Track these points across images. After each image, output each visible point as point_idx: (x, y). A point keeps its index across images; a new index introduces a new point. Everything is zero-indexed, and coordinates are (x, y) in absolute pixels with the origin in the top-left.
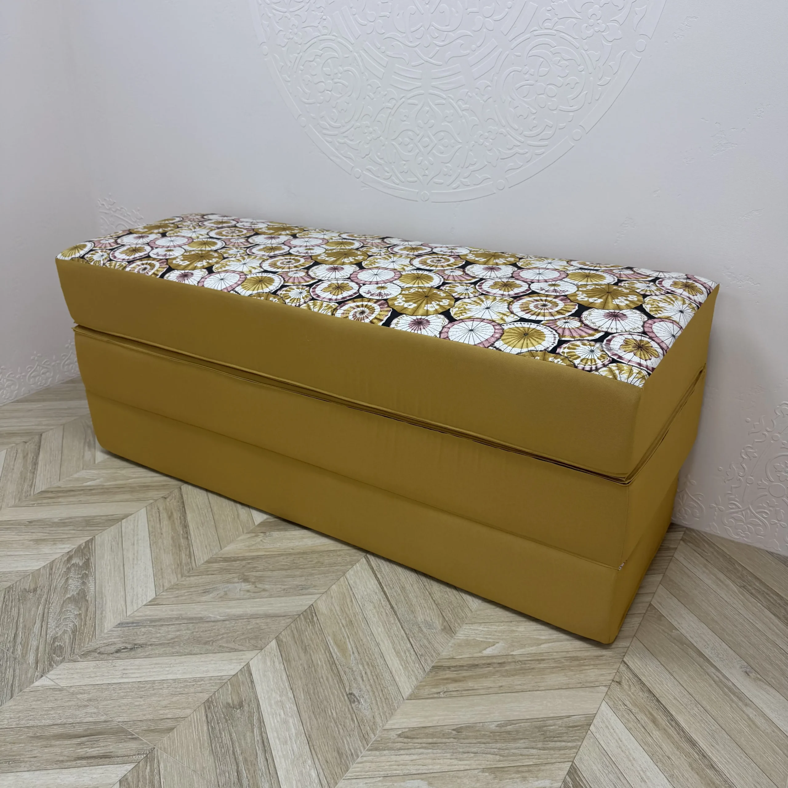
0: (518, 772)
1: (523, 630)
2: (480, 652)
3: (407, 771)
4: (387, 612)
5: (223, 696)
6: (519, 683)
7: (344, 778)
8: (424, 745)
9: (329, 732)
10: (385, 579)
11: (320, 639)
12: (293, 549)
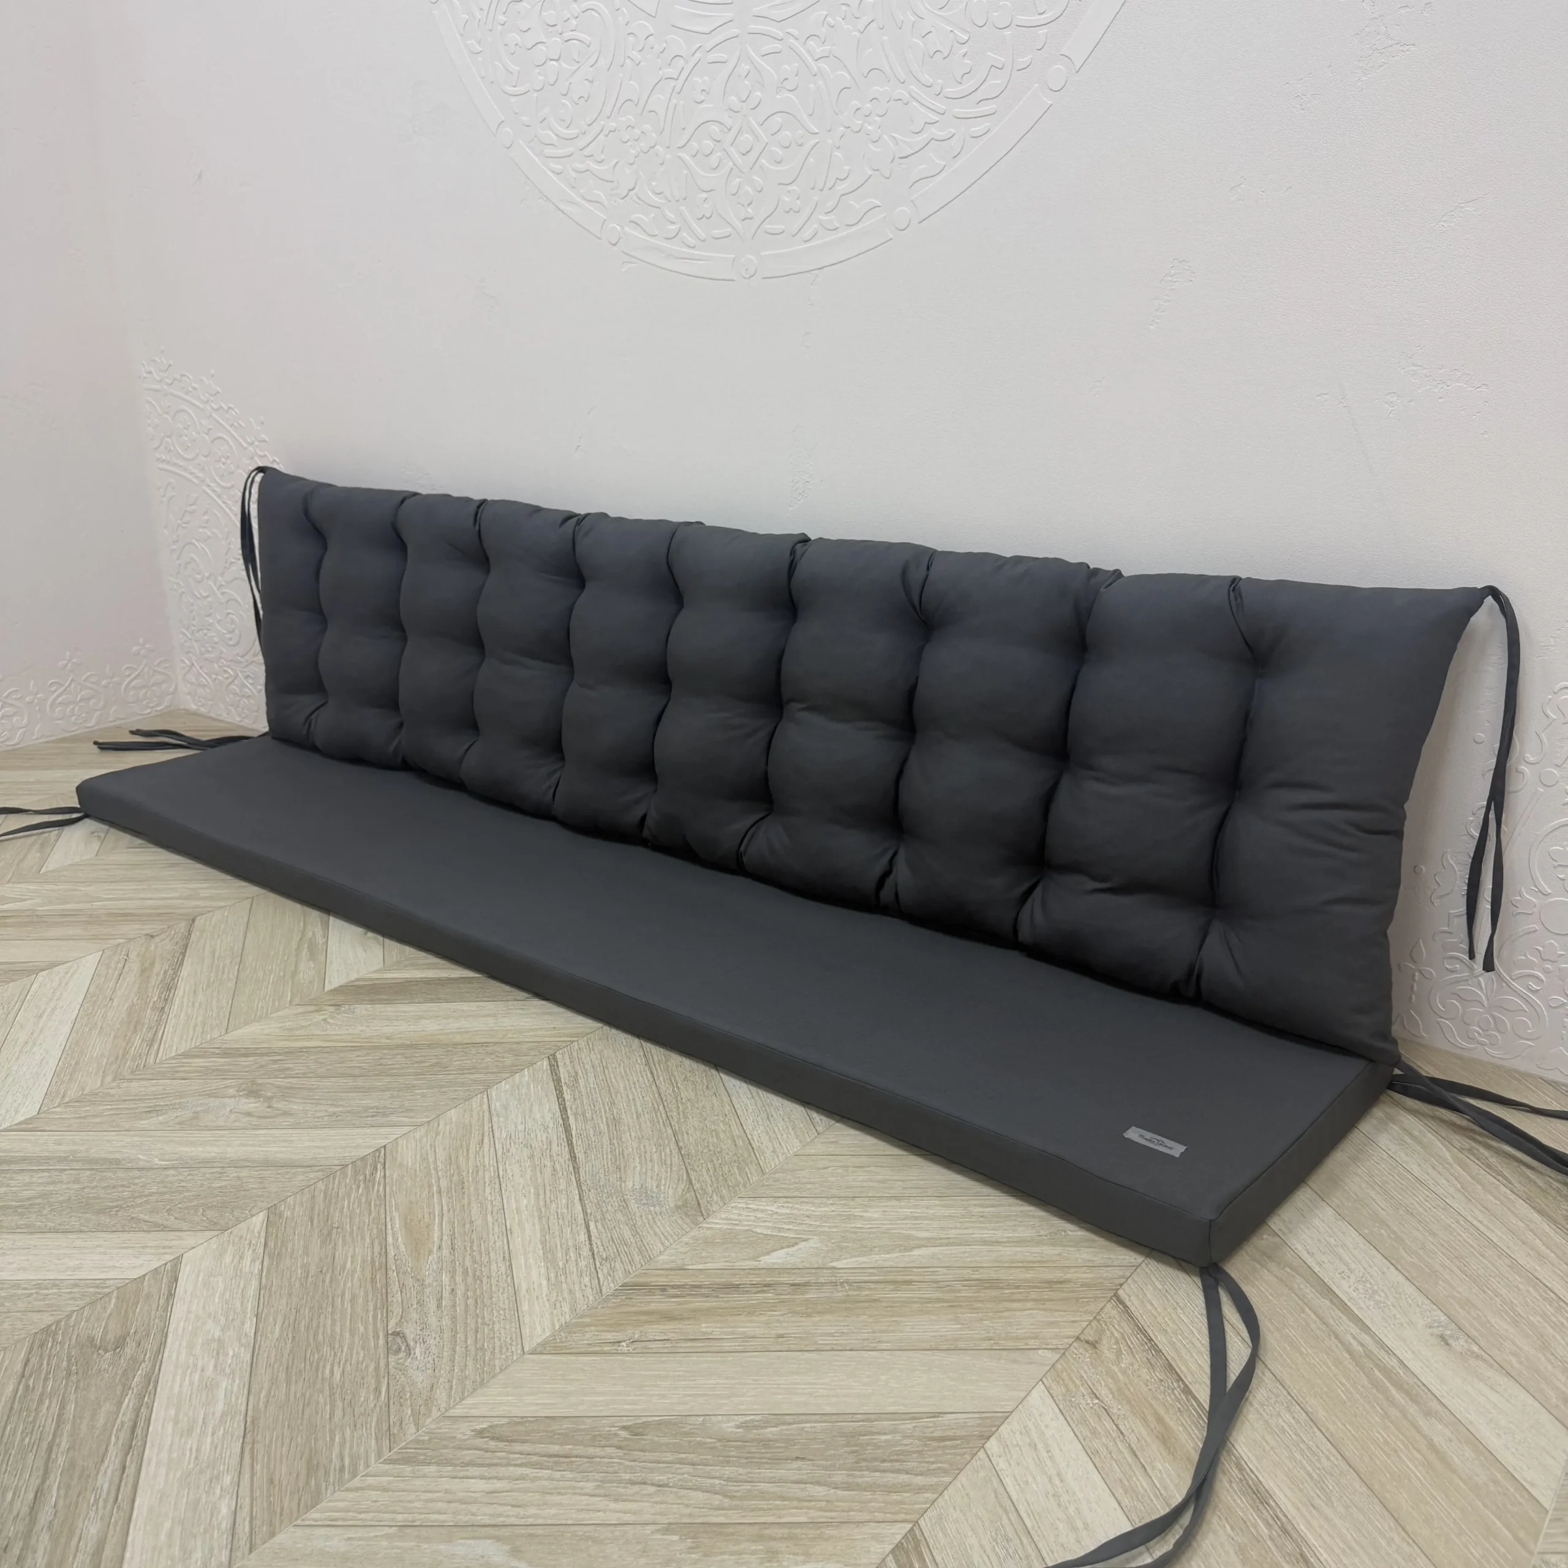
0: (760, 1538)
1: (876, 1216)
2: (755, 1258)
3: (466, 1518)
4: (558, 1167)
5: (88, 1320)
6: (832, 1330)
7: (299, 1522)
8: (535, 1458)
9: (307, 1412)
10: (578, 1102)
11: (373, 1215)
12: (388, 1038)
